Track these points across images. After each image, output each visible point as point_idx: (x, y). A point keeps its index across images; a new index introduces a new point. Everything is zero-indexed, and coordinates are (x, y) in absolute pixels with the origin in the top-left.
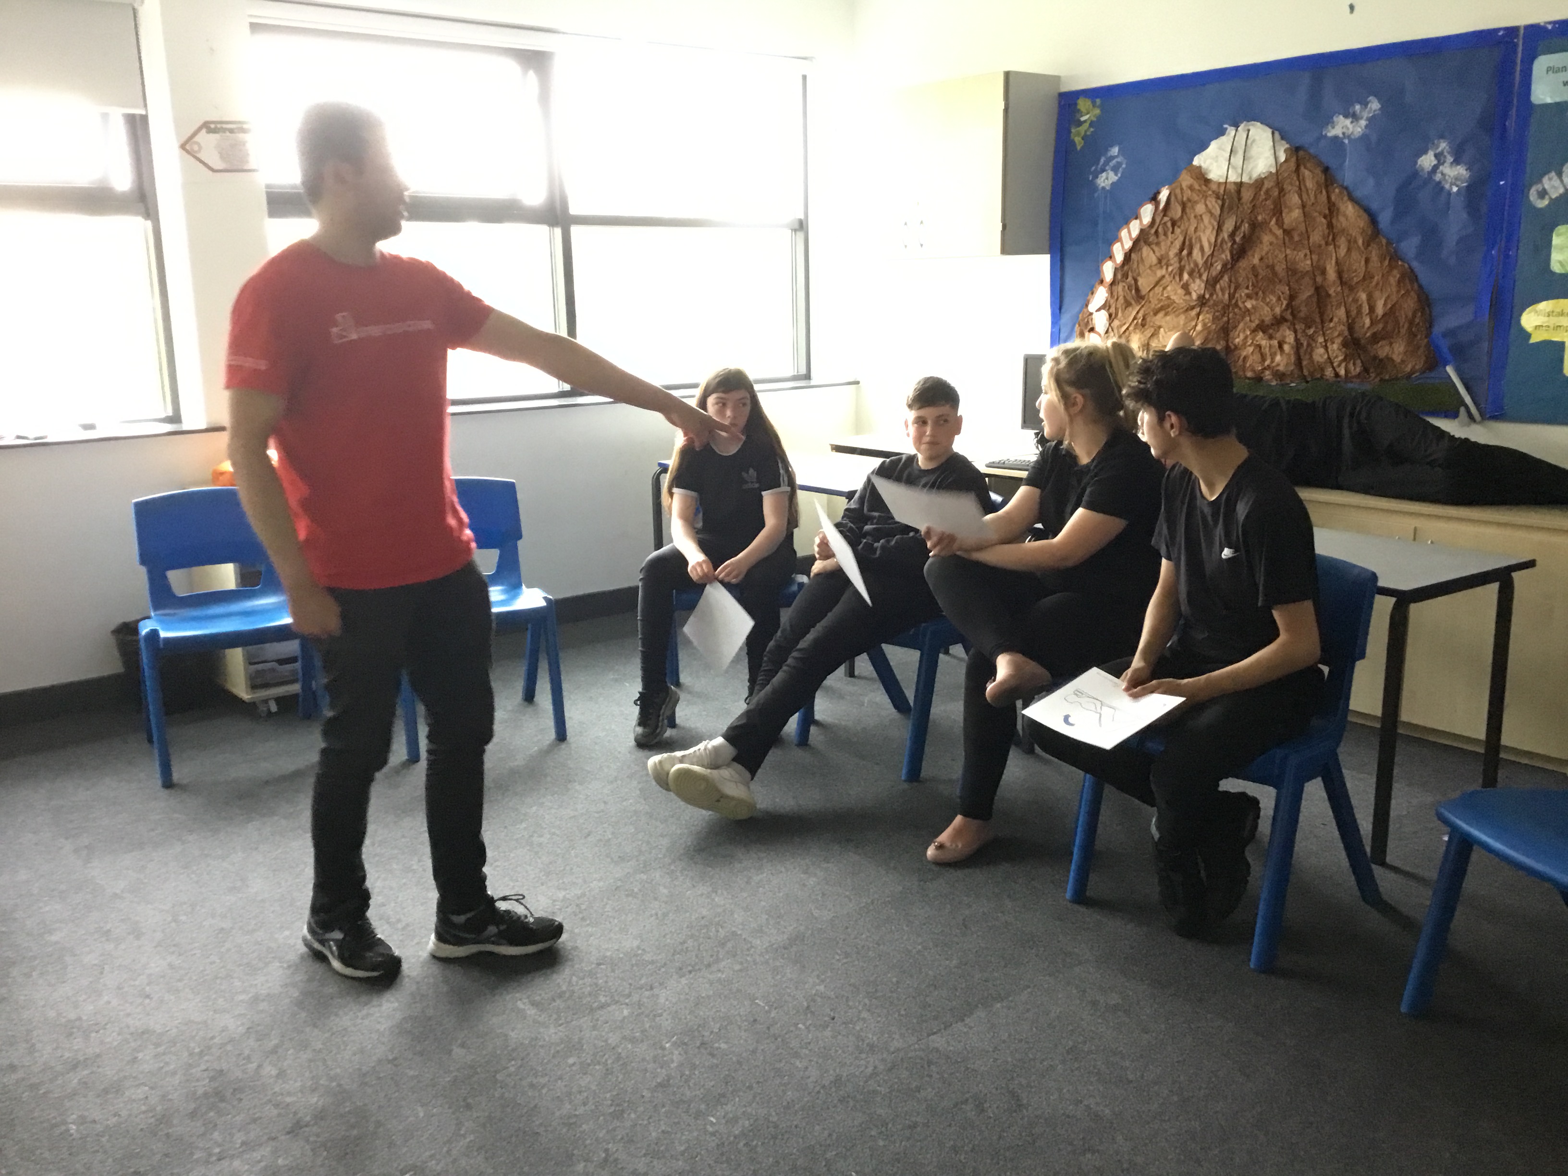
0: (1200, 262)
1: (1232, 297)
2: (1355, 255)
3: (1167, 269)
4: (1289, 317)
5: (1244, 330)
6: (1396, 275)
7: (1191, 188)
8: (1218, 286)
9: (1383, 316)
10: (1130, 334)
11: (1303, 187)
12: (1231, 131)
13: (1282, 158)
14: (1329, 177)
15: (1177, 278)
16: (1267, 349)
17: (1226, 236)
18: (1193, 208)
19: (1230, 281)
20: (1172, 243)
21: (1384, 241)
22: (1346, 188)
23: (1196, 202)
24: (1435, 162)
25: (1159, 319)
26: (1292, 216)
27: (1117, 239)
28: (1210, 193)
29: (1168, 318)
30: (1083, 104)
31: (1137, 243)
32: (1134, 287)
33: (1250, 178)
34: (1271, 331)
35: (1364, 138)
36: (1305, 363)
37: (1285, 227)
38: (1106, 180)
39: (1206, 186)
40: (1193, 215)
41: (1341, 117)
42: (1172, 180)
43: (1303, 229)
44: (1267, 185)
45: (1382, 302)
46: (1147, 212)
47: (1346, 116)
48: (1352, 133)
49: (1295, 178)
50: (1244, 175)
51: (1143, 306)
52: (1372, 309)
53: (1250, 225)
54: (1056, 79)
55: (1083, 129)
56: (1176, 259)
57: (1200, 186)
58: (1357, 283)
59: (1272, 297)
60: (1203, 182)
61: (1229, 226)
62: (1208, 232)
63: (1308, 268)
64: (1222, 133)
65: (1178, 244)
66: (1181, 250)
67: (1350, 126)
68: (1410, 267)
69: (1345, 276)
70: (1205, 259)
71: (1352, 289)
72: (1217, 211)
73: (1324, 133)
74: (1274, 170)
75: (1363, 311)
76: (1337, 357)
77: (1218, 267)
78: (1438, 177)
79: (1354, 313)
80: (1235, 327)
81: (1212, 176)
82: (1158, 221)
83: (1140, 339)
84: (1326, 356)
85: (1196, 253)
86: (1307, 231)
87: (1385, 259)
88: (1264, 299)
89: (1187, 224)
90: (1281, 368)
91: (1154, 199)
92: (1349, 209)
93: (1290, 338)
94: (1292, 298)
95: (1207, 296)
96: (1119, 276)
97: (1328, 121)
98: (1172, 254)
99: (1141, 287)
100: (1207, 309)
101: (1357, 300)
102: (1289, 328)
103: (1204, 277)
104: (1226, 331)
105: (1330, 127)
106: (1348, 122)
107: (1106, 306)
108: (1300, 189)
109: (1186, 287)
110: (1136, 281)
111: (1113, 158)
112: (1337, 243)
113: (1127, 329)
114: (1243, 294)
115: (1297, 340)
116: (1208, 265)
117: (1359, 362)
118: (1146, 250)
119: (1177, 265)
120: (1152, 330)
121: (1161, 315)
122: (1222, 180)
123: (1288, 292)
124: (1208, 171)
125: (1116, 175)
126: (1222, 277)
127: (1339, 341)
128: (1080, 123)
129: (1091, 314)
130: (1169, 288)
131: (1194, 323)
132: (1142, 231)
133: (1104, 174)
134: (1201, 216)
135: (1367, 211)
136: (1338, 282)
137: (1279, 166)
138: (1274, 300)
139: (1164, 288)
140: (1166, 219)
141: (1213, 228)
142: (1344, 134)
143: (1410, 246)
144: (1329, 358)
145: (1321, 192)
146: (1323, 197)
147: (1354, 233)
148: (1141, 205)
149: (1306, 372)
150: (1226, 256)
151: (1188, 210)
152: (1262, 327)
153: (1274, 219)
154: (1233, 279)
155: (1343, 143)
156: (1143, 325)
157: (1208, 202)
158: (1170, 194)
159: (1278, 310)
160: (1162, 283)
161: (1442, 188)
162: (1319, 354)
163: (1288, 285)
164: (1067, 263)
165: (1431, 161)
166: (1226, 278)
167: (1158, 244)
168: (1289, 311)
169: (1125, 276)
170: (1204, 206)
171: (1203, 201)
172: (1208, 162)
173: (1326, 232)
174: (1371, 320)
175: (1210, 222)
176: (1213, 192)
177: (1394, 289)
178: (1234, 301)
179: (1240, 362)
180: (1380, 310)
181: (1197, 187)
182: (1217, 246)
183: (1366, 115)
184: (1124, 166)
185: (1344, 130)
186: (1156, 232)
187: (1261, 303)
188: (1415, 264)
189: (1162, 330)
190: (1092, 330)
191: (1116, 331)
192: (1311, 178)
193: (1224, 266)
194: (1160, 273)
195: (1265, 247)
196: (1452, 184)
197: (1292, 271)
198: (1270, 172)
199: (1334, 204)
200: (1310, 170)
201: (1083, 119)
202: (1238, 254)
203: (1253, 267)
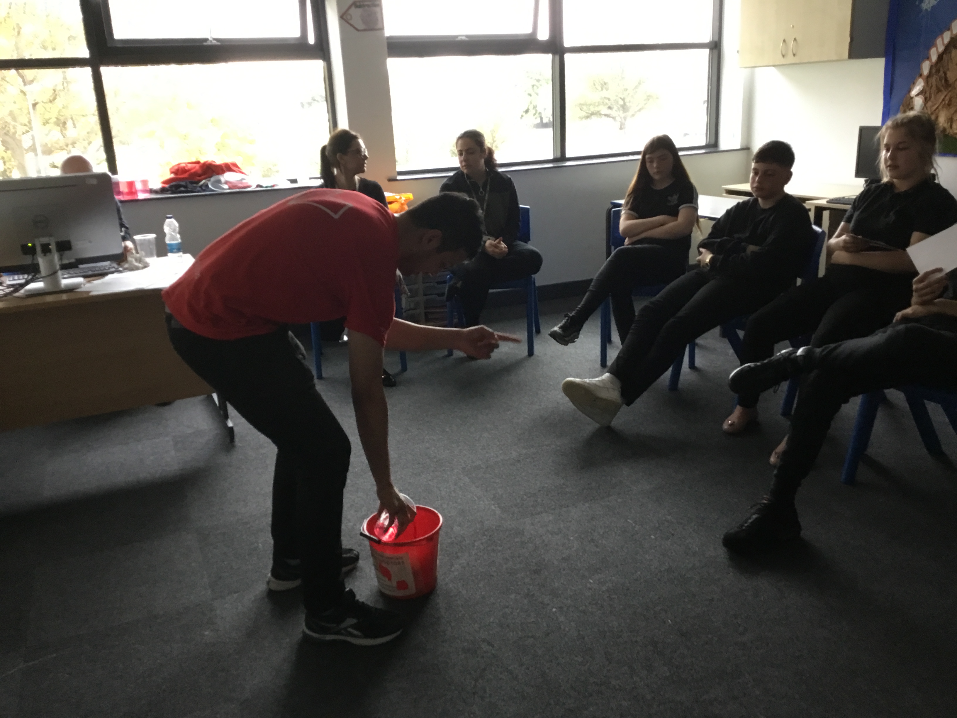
27: (934, 45)
31: (948, 48)
32: (944, 79)
51: (950, 91)
83: (946, 115)
96: (934, 71)
99: (949, 79)
107: (922, 93)
110: (945, 74)
113: (937, 108)
129: (912, 98)
132: (952, 38)
156: (949, 105)
164: (898, 63)
169: (938, 71)
191: (929, 109)
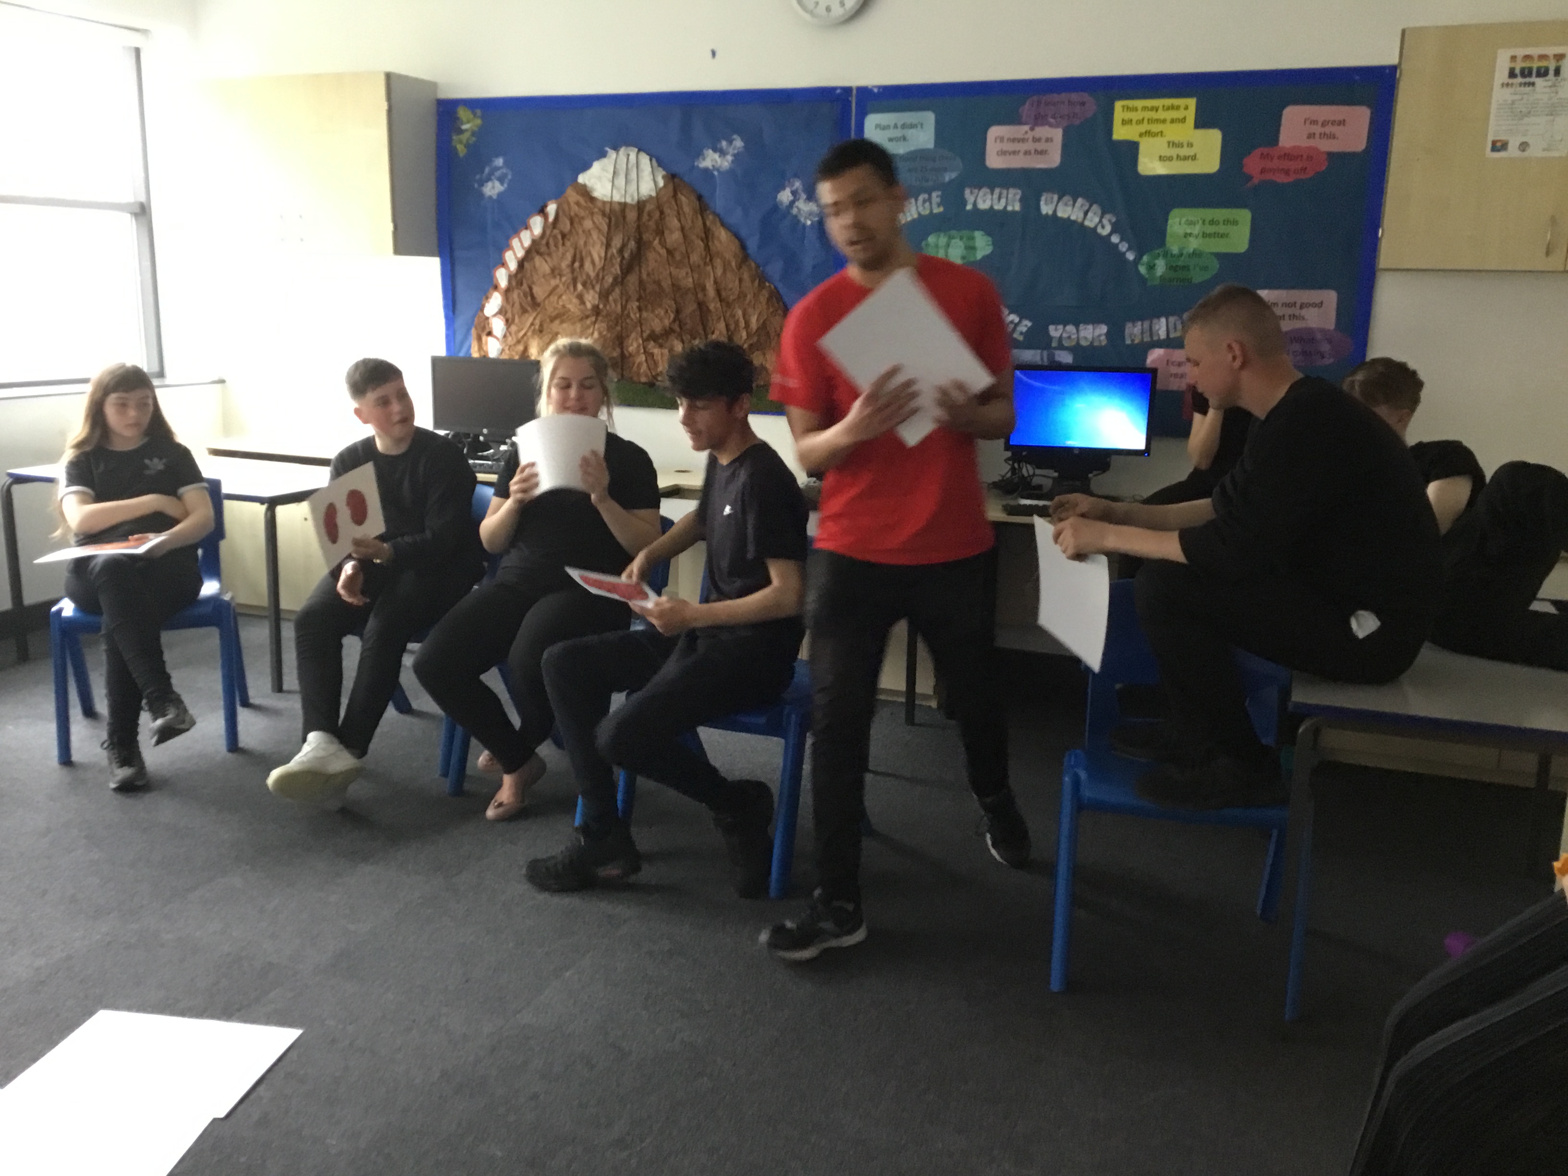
0: (592, 274)
1: (624, 308)
2: (729, 275)
3: (560, 280)
4: (676, 327)
5: (637, 339)
6: (765, 293)
7: (578, 204)
8: (611, 298)
9: (756, 330)
10: (528, 339)
11: (681, 212)
12: (612, 154)
13: (661, 183)
14: (703, 205)
15: (572, 288)
16: (659, 357)
17: (615, 251)
18: (581, 224)
19: (622, 293)
20: (563, 255)
21: (753, 265)
22: (718, 215)
23: (583, 218)
24: (791, 198)
25: (555, 326)
26: (674, 237)
28: (596, 210)
29: (565, 325)
30: (463, 113)
31: (530, 253)
33: (633, 200)
34: (660, 341)
35: (731, 172)
37: (668, 246)
38: (493, 189)
39: (592, 203)
40: (581, 230)
41: (710, 151)
42: (558, 195)
43: (683, 249)
44: (649, 207)
45: (756, 317)
46: (537, 224)
47: (715, 150)
48: (721, 166)
49: (673, 203)
50: (627, 196)
52: (748, 324)
53: (635, 242)
54: (433, 86)
55: (465, 137)
56: (569, 270)
57: (586, 202)
58: (734, 300)
59: (660, 310)
60: (589, 200)
61: (617, 242)
62: (598, 246)
63: (691, 285)
64: (603, 155)
65: (569, 257)
66: (573, 262)
67: (719, 160)
68: (776, 288)
69: (724, 294)
70: (596, 271)
71: (729, 305)
72: (605, 228)
73: (696, 164)
74: (654, 194)
75: (740, 324)
77: (609, 280)
78: (795, 211)
79: (732, 327)
80: (628, 336)
81: (596, 194)
82: (548, 232)
85: (588, 265)
86: (687, 251)
87: (755, 280)
88: (653, 311)
89: (576, 238)
91: (542, 211)
92: (723, 235)
94: (678, 312)
95: (601, 306)
96: (514, 283)
97: (699, 154)
98: (564, 264)
99: (535, 295)
100: (601, 318)
101: (734, 316)
102: (677, 339)
103: (598, 288)
105: (701, 159)
106: (716, 156)
108: (679, 214)
109: (580, 297)
110: (531, 289)
111: (498, 168)
112: (715, 264)
113: (525, 334)
114: (634, 306)
116: (600, 278)
118: (538, 260)
119: (570, 276)
121: (557, 322)
122: (607, 199)
123: (674, 306)
124: (593, 190)
125: (502, 183)
126: (613, 290)
128: (461, 132)
129: (487, 318)
130: (564, 297)
131: (590, 330)
133: (490, 184)
134: (589, 231)
135: (737, 235)
136: (718, 299)
137: (659, 191)
138: (662, 313)
139: (560, 297)
140: (556, 231)
141: (602, 243)
142: (713, 166)
143: (775, 269)
145: (697, 217)
146: (700, 222)
147: (728, 256)
148: (529, 215)
150: (617, 269)
151: (576, 225)
152: (653, 337)
153: (657, 239)
154: (624, 292)
155: (713, 175)
157: (595, 219)
158: (557, 209)
159: (667, 322)
160: (556, 292)
161: (799, 221)
163: (675, 300)
165: (788, 197)
166: (617, 291)
167: (549, 254)
168: (677, 322)
169: (520, 283)
170: (591, 223)
171: (590, 217)
172: (592, 181)
173: (704, 253)
174: (748, 334)
175: (598, 238)
176: (600, 209)
177: (765, 307)
178: (626, 312)
179: (635, 369)
180: (755, 325)
181: (583, 203)
182: (607, 260)
183: (731, 151)
184: (510, 177)
185: (714, 163)
186: (547, 244)
187: (651, 315)
188: (780, 286)
190: (490, 334)
192: (687, 202)
193: (615, 279)
194: (553, 282)
195: (652, 264)
196: (806, 218)
197: (676, 287)
198: (651, 196)
199: (709, 230)
200: (685, 196)
201: (464, 127)
202: (627, 270)
203: (641, 282)
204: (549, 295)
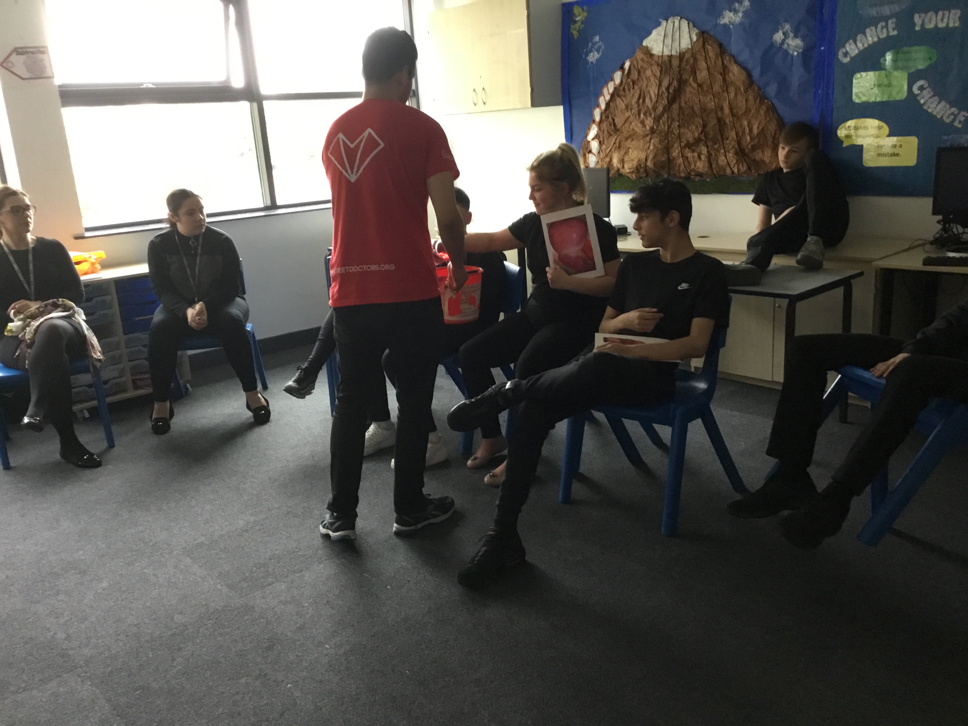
0: (650, 106)
1: (669, 127)
2: (739, 97)
3: (631, 112)
4: (703, 138)
5: (678, 147)
6: (764, 107)
7: (642, 60)
8: (661, 121)
9: (757, 135)
10: (612, 153)
11: (707, 56)
12: (664, 23)
13: (695, 38)
14: (722, 50)
15: (637, 117)
16: (692, 159)
17: (664, 90)
18: (644, 73)
19: (668, 117)
20: (633, 95)
21: (756, 88)
22: (733, 56)
23: (646, 69)
24: (783, 37)
25: (628, 143)
26: (703, 75)
27: (602, 94)
28: (654, 62)
29: (634, 142)
30: (577, 10)
31: (612, 96)
32: (612, 124)
33: (677, 52)
34: (693, 147)
35: (741, 24)
36: (714, 166)
37: (698, 81)
38: (593, 57)
39: (651, 58)
40: (644, 77)
41: (728, 11)
42: (631, 55)
43: (709, 82)
44: (687, 56)
45: (757, 126)
46: (618, 76)
47: (730, 11)
48: (735, 21)
49: (703, 51)
50: (673, 50)
51: (619, 135)
52: (751, 130)
53: (677, 82)
55: (577, 25)
56: (636, 105)
57: (647, 58)
58: (742, 115)
59: (693, 126)
60: (649, 56)
61: (665, 83)
62: (653, 88)
63: (713, 107)
64: (659, 24)
65: (637, 96)
66: (639, 99)
67: (733, 17)
68: (772, 103)
69: (735, 111)
70: (653, 103)
71: (739, 119)
72: (658, 74)
73: (718, 22)
74: (690, 47)
75: (746, 131)
76: (732, 161)
77: (661, 108)
78: (785, 46)
79: (740, 134)
80: (673, 146)
81: (654, 52)
82: (624, 81)
83: (618, 156)
84: (726, 161)
85: (647, 100)
86: (711, 83)
87: (757, 99)
88: (688, 128)
89: (641, 83)
90: (700, 170)
91: (622, 68)
92: (735, 69)
93: (704, 150)
94: (704, 126)
95: (655, 127)
96: (604, 118)
97: (720, 15)
98: (633, 103)
99: (617, 124)
100: (656, 135)
101: (742, 125)
102: (704, 145)
103: (653, 116)
104: (667, 149)
105: (721, 18)
106: (731, 14)
107: (596, 137)
108: (706, 57)
109: (643, 123)
110: (614, 120)
111: (596, 43)
112: (729, 91)
113: (611, 150)
114: (676, 125)
115: (708, 152)
116: (655, 108)
117: (745, 165)
118: (618, 100)
119: (637, 109)
120: (625, 150)
121: (629, 140)
122: (660, 54)
123: (702, 122)
124: (652, 49)
125: (598, 54)
126: (663, 115)
127: (732, 151)
128: (576, 22)
129: (589, 142)
130: (633, 124)
131: (648, 145)
132: (615, 89)
133: (592, 54)
134: (649, 78)
135: (745, 69)
136: (731, 115)
137: (693, 44)
138: (694, 127)
139: (631, 124)
140: (629, 80)
141: (657, 84)
142: (730, 22)
143: (772, 90)
144: (728, 162)
145: (718, 59)
146: (720, 62)
147: (739, 83)
148: (614, 71)
149: (715, 172)
150: (665, 102)
151: (642, 75)
152: (689, 145)
153: (692, 78)
154: (670, 116)
155: (730, 27)
156: (619, 147)
157: (653, 69)
158: (630, 65)
159: (696, 135)
160: (628, 121)
161: (788, 53)
162: (722, 161)
163: (702, 118)
164: (574, 111)
165: (780, 36)
166: (666, 115)
167: (625, 96)
168: (703, 134)
169: (607, 117)
170: (650, 71)
171: (650, 68)
172: (651, 43)
173: (722, 84)
174: (750, 137)
175: (655, 81)
176: (655, 62)
177: (763, 118)
178: (671, 130)
179: (677, 168)
180: (755, 131)
181: (646, 59)
182: (659, 96)
183: (742, 9)
184: (603, 48)
185: (730, 20)
186: (624, 89)
187: (687, 130)
188: (775, 102)
189: (630, 150)
190: (590, 152)
191: (604, 152)
192: (712, 51)
193: (664, 108)
194: (627, 114)
195: (688, 95)
196: (793, 51)
197: (704, 109)
198: (688, 48)
199: (726, 66)
200: (711, 46)
201: (577, 19)
202: (672, 100)
203: (680, 108)
204: (625, 123)
